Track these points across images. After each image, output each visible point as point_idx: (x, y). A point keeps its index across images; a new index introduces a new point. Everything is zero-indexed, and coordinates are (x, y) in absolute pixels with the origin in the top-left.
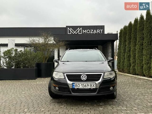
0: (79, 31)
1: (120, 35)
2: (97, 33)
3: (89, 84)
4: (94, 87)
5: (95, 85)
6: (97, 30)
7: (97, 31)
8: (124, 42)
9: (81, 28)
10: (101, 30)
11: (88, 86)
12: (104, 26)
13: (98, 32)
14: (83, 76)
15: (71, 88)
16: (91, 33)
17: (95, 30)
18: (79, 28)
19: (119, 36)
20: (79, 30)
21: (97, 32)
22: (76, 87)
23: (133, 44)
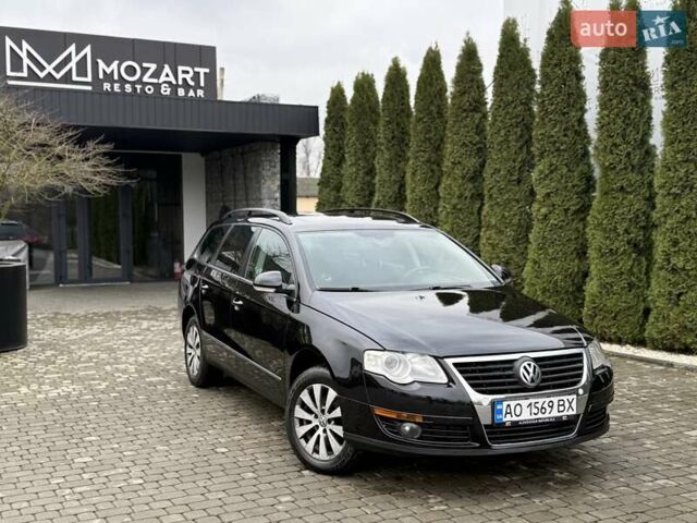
0: (72, 65)
1: (329, 113)
2: (180, 82)
3: (555, 400)
4: (571, 412)
5: (575, 402)
6: (180, 68)
7: (181, 76)
8: (360, 155)
9: (88, 50)
10: (202, 71)
11: (552, 407)
12: (211, 51)
13: (184, 80)
14: (525, 368)
15: (489, 422)
16: (145, 79)
17: (167, 69)
18: (72, 48)
19: (327, 121)
20: (75, 59)
21: (176, 78)
22: (508, 416)
23: (419, 172)
